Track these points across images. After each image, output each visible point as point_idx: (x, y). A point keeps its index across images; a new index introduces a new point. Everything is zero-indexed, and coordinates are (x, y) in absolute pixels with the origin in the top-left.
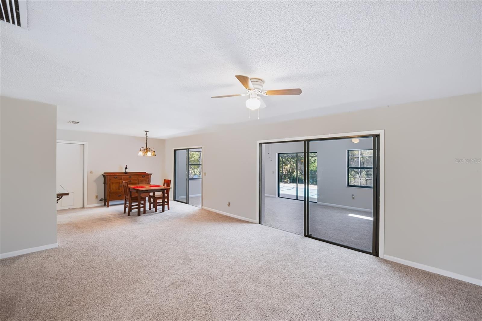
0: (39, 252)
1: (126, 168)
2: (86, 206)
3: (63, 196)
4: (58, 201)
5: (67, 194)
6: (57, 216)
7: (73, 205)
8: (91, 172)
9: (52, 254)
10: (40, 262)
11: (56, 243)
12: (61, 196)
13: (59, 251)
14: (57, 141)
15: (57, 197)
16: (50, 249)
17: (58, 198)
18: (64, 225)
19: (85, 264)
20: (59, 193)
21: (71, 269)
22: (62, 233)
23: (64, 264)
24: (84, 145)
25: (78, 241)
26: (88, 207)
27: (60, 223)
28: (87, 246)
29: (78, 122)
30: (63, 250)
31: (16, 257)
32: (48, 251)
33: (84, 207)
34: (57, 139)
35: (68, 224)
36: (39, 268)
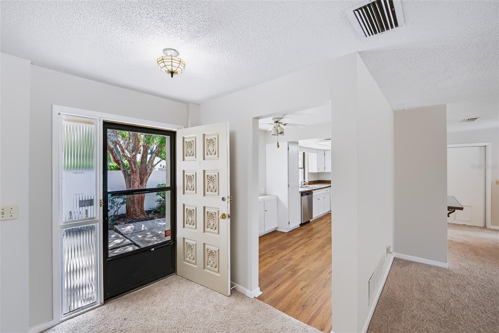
0: (428, 265)
2: (489, 225)
3: (456, 210)
4: (449, 215)
5: (461, 209)
6: (448, 230)
7: (470, 222)
8: (497, 182)
9: (441, 274)
10: (428, 278)
11: (447, 263)
12: (453, 210)
13: (450, 275)
14: (448, 146)
15: (448, 210)
16: (439, 267)
17: (450, 212)
18: (457, 243)
19: (486, 312)
20: (451, 206)
21: (464, 307)
22: (454, 252)
23: (455, 295)
24: (485, 146)
25: (475, 271)
26: (492, 228)
27: (452, 240)
28: (491, 286)
29: (475, 119)
30: (455, 275)
31: (407, 261)
32: (437, 269)
33: (485, 227)
34: (447, 144)
35: (462, 244)
36: (426, 284)
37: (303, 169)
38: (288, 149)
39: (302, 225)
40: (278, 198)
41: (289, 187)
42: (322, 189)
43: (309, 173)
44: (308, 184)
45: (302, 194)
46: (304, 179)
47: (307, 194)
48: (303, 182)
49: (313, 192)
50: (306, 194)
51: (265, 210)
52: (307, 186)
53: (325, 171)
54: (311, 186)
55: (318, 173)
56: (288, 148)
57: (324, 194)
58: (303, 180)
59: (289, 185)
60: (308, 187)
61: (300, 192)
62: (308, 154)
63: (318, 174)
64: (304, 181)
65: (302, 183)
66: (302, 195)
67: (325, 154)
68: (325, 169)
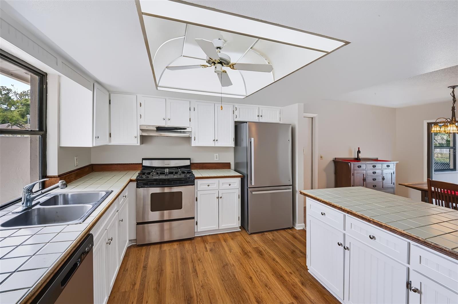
1: (359, 152)
8: (321, 157)
37: (38, 136)
43: (57, 147)
67: (110, 101)
68: (110, 136)
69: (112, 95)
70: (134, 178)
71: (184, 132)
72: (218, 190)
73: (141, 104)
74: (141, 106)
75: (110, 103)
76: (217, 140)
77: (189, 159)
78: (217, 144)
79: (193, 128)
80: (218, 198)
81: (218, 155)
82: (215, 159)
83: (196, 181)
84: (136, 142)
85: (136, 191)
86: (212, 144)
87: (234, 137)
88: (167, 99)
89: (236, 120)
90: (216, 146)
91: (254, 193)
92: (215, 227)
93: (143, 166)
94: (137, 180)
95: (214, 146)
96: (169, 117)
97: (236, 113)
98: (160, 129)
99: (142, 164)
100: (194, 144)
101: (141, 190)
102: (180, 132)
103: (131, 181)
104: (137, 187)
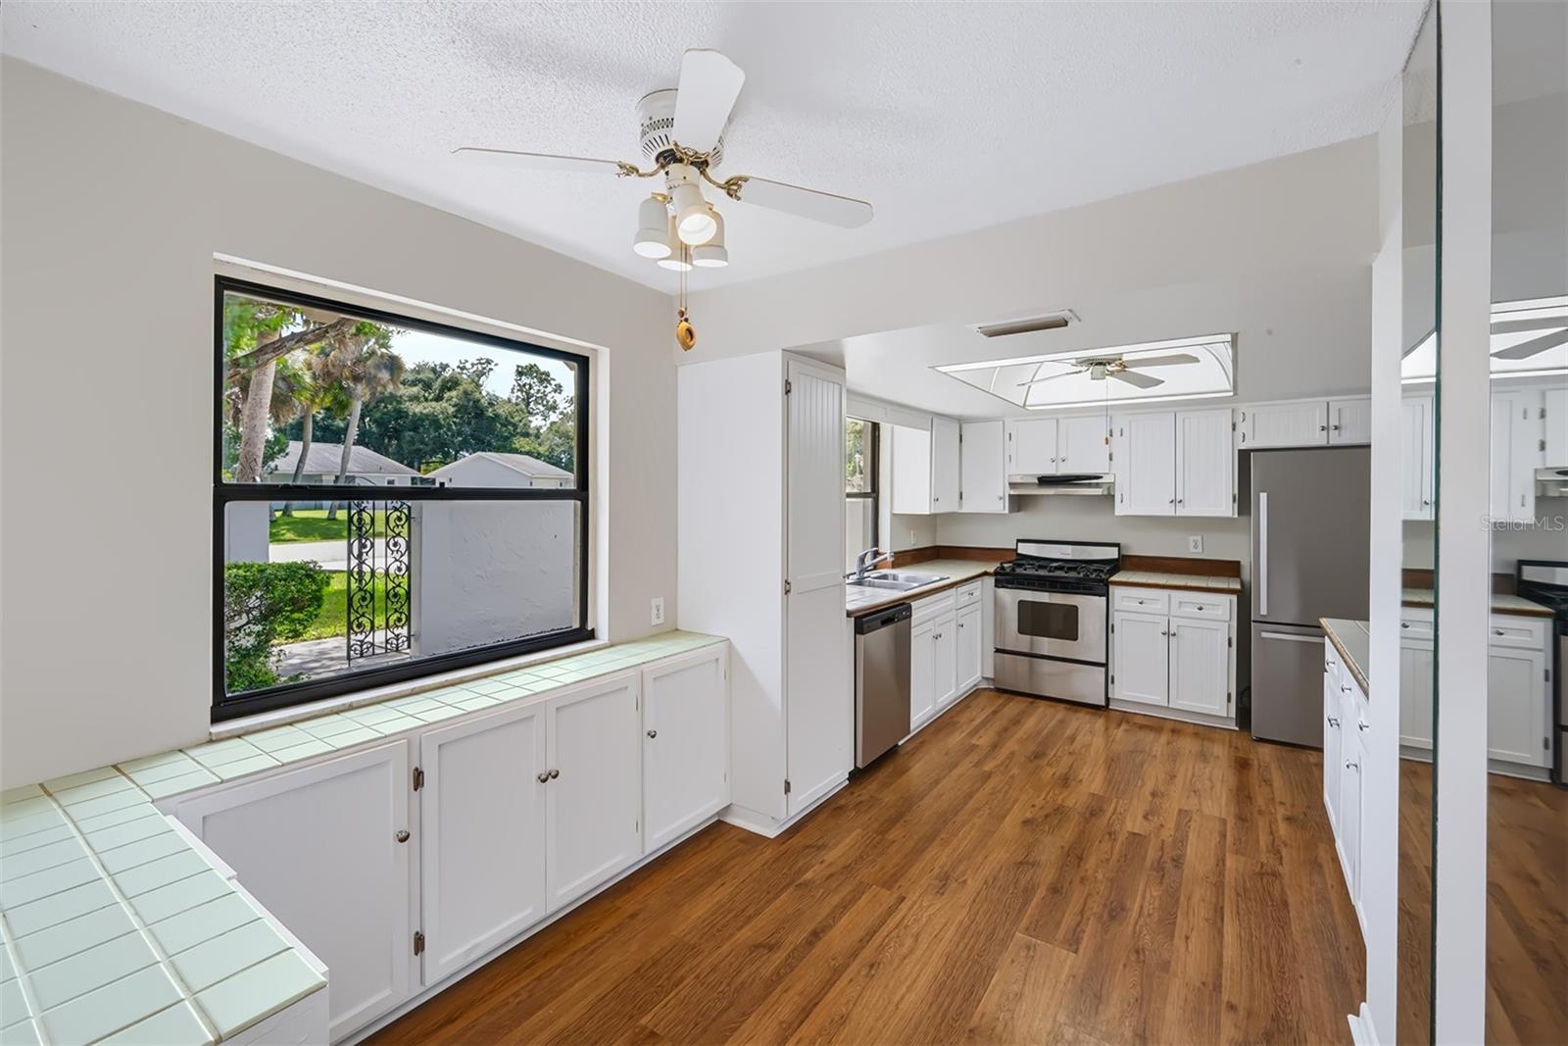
37: (870, 501)
38: (788, 392)
39: (856, 776)
40: (731, 648)
41: (787, 592)
42: (952, 591)
43: (894, 515)
44: (890, 564)
45: (862, 623)
46: (876, 542)
47: (886, 622)
48: (869, 556)
49: (914, 604)
50: (879, 622)
51: (649, 728)
52: (885, 577)
53: (960, 506)
54: (902, 573)
55: (934, 516)
56: (788, 383)
57: (957, 610)
58: (871, 549)
59: (787, 583)
60: (890, 581)
61: (849, 614)
62: (892, 428)
63: (932, 521)
64: (876, 554)
65: (862, 560)
66: (859, 629)
67: (961, 436)
68: (961, 498)
69: (964, 426)
70: (991, 570)
71: (1097, 485)
72: (1166, 619)
73: (1010, 435)
74: (1010, 439)
75: (961, 441)
76: (1180, 501)
77: (1117, 545)
78: (1181, 512)
79: (1117, 475)
80: (1168, 634)
81: (1199, 538)
82: (1192, 550)
83: (1111, 588)
84: (1002, 507)
85: (995, 593)
86: (1168, 511)
87: (1236, 492)
88: (1061, 421)
89: (1243, 446)
90: (1177, 514)
91: (1264, 635)
92: (1158, 699)
93: (1018, 555)
94: (996, 573)
95: (1173, 514)
96: (1062, 455)
97: (1241, 428)
98: (1045, 481)
99: (1016, 550)
100: (1120, 510)
101: (1001, 591)
102: (1090, 485)
103: (986, 574)
104: (996, 586)
